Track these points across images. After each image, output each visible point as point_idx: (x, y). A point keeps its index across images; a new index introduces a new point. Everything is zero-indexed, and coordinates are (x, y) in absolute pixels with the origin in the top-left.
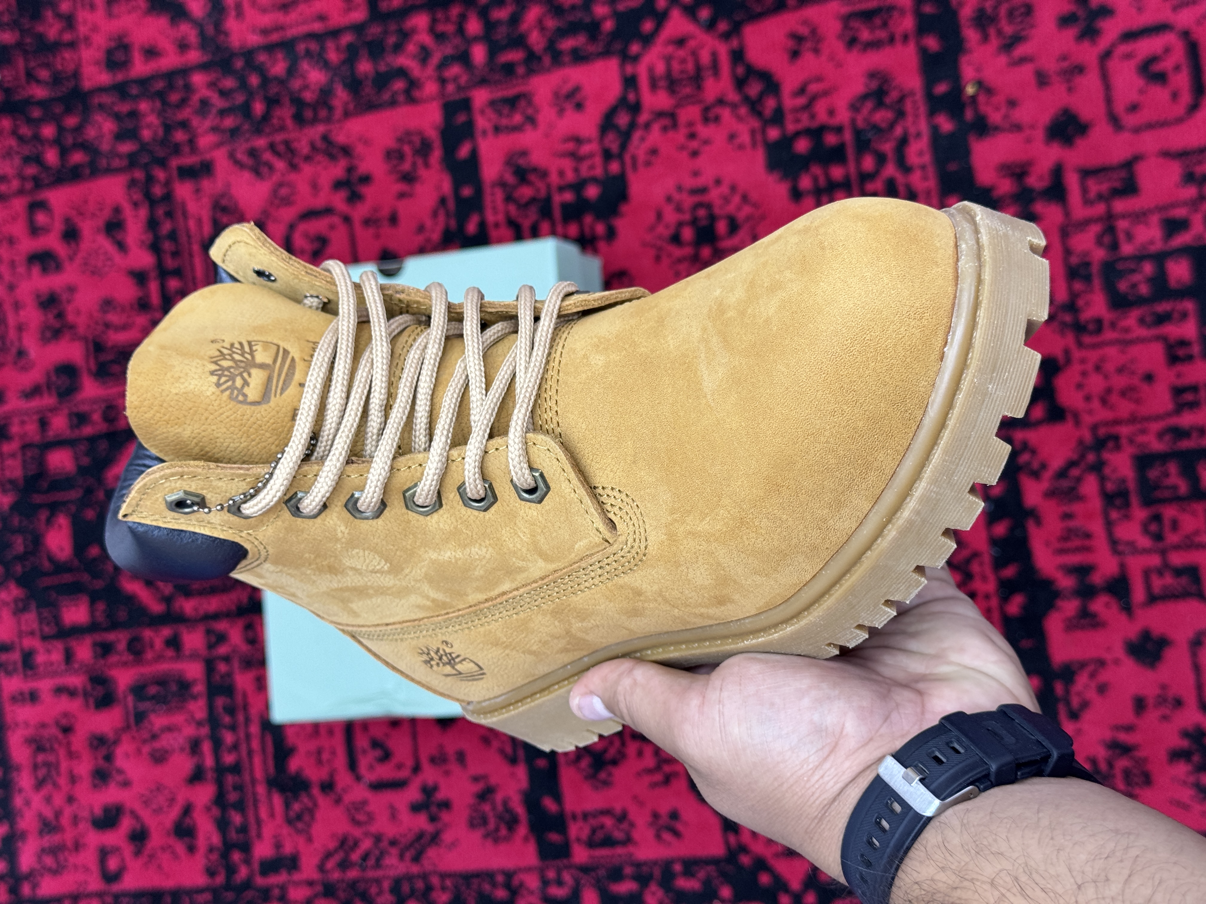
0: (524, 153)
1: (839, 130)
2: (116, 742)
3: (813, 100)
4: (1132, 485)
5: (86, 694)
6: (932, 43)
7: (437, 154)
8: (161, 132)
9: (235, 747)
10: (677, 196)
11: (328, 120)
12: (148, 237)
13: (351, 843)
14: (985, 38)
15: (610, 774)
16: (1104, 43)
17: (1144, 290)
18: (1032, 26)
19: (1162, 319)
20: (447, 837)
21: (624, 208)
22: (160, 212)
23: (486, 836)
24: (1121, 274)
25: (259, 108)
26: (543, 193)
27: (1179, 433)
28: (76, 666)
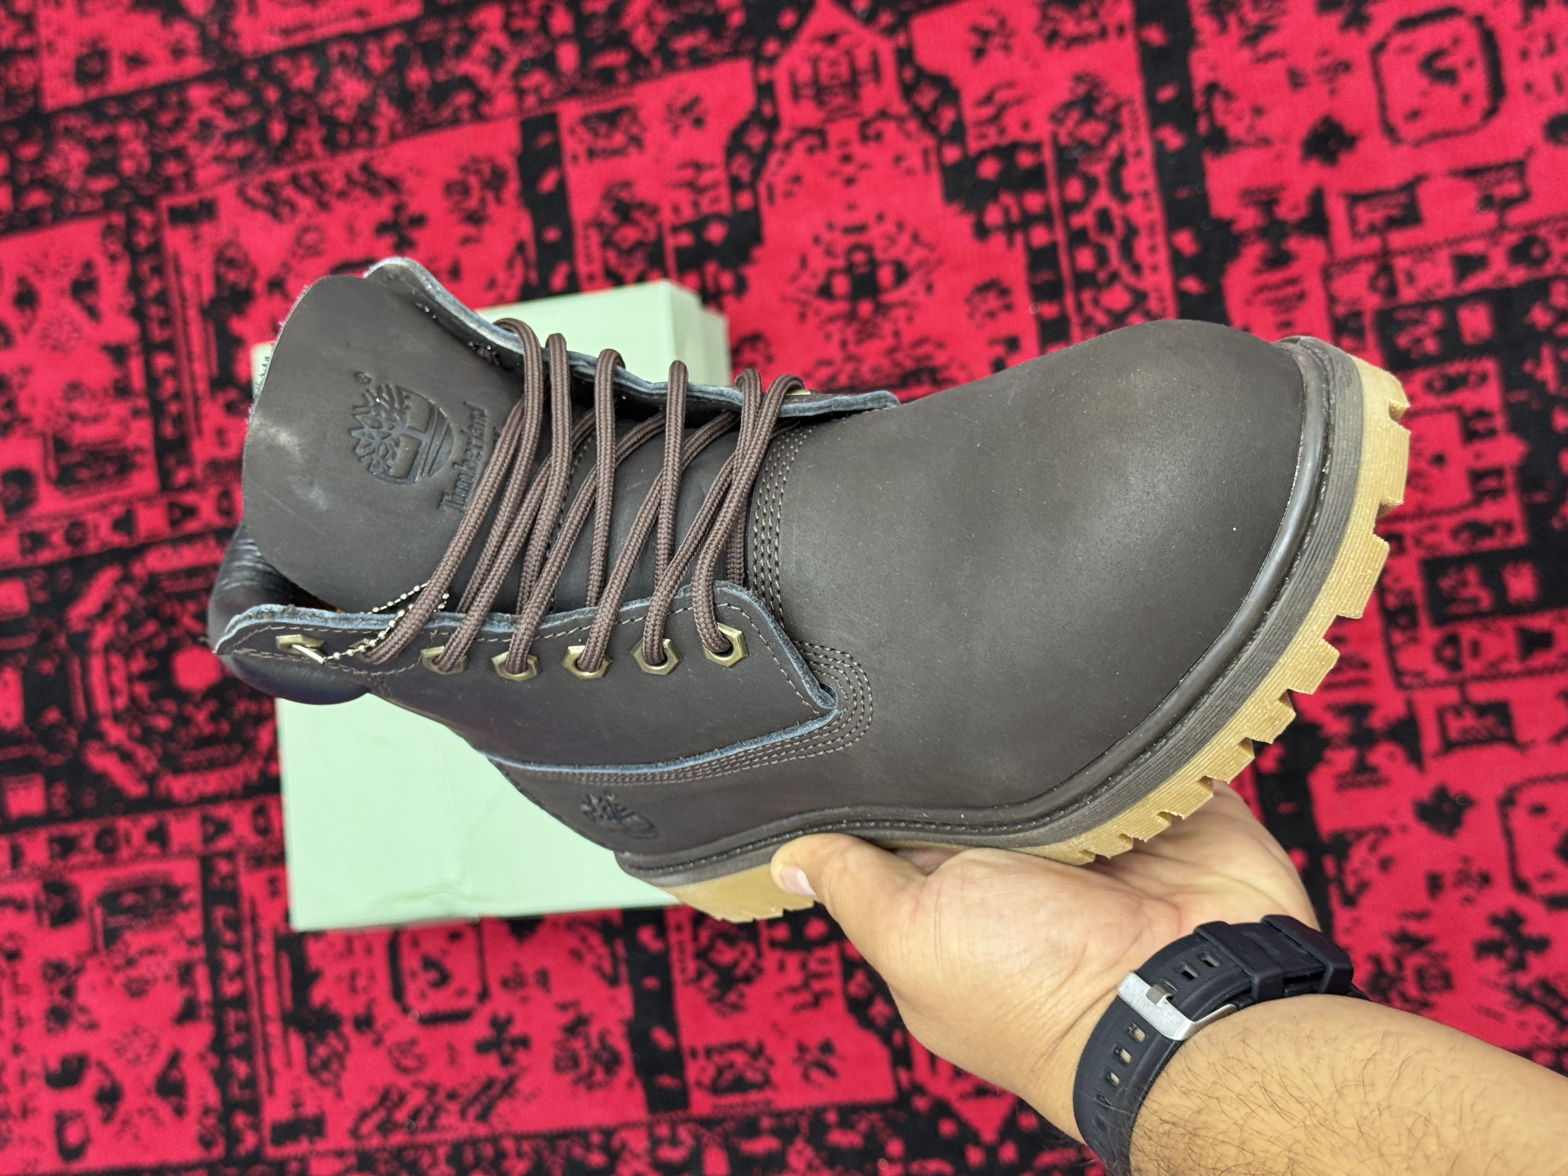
0: (627, 185)
1: (1036, 147)
2: (79, 971)
3: (1002, 109)
4: (1419, 598)
5: (39, 908)
6: (1155, 35)
7: (513, 186)
8: (147, 163)
9: (240, 973)
10: (826, 237)
11: (370, 144)
12: (129, 301)
13: (395, 1097)
14: (1224, 28)
15: (742, 996)
16: (1375, 33)
17: (1431, 346)
18: (1284, 13)
19: (1453, 384)
20: (524, 1085)
21: (757, 253)
22: (145, 268)
23: (577, 1082)
24: (1401, 326)
25: (278, 130)
26: (652, 235)
27: (1479, 530)
28: (26, 870)
